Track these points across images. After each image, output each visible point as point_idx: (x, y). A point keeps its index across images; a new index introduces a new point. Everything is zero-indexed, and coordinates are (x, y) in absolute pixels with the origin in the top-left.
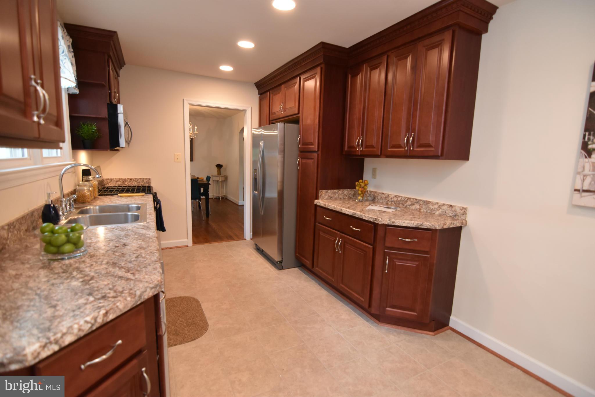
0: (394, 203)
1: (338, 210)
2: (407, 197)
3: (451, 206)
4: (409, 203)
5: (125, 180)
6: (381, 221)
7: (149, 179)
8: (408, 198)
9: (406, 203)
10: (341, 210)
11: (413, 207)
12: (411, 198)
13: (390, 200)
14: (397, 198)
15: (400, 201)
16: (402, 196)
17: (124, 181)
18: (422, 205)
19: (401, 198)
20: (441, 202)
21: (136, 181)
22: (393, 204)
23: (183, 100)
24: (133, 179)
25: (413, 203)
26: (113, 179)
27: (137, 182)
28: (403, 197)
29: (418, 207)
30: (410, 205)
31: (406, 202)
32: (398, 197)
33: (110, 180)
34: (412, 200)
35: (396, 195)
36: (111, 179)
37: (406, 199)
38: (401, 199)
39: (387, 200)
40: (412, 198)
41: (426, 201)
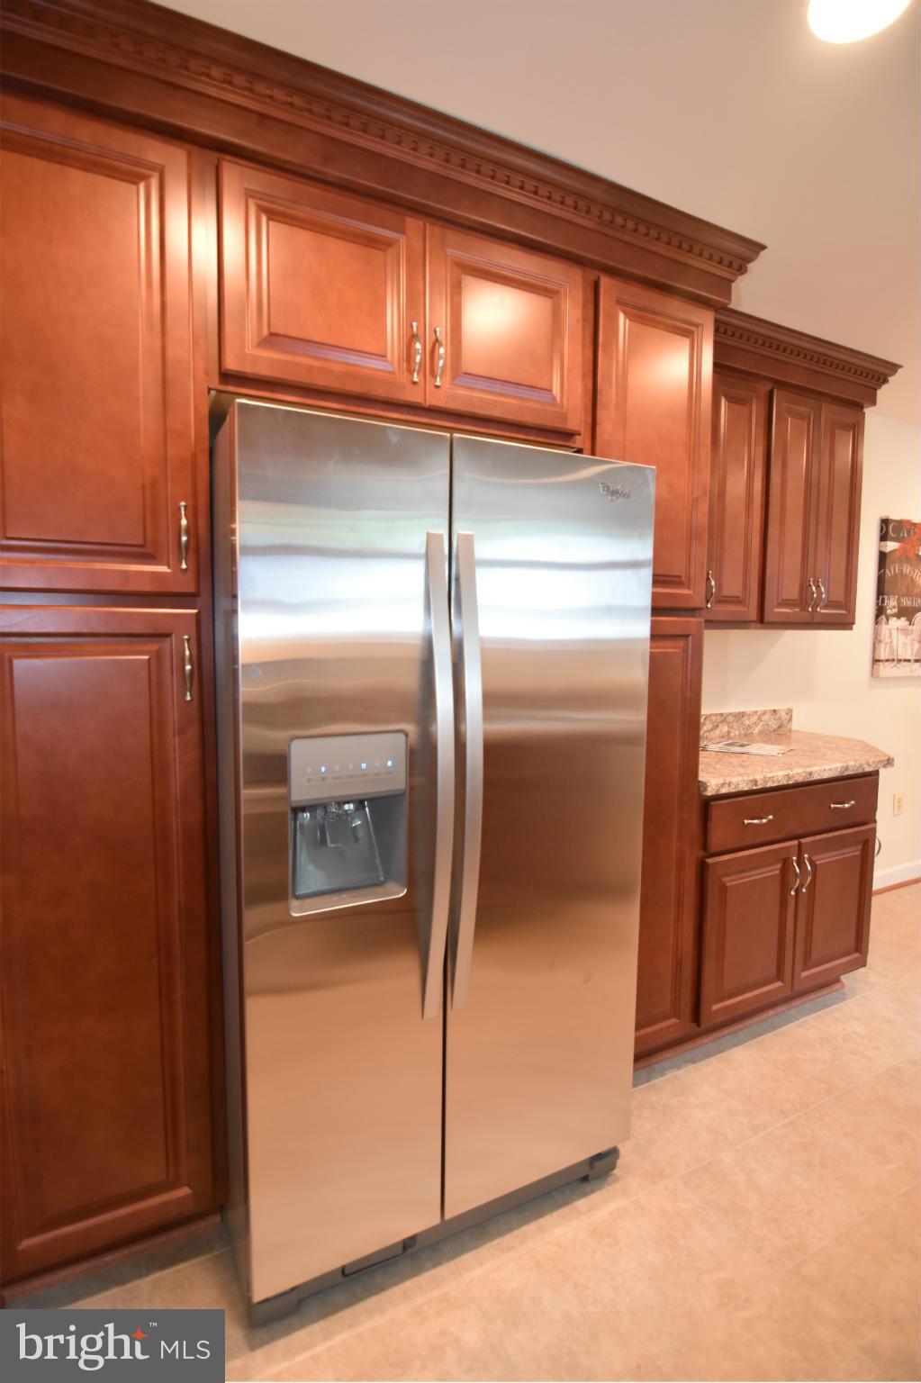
3: (774, 711)
10: (811, 774)
11: (717, 732)
20: (760, 708)
25: (716, 724)
29: (725, 729)
34: (714, 718)
40: (714, 715)
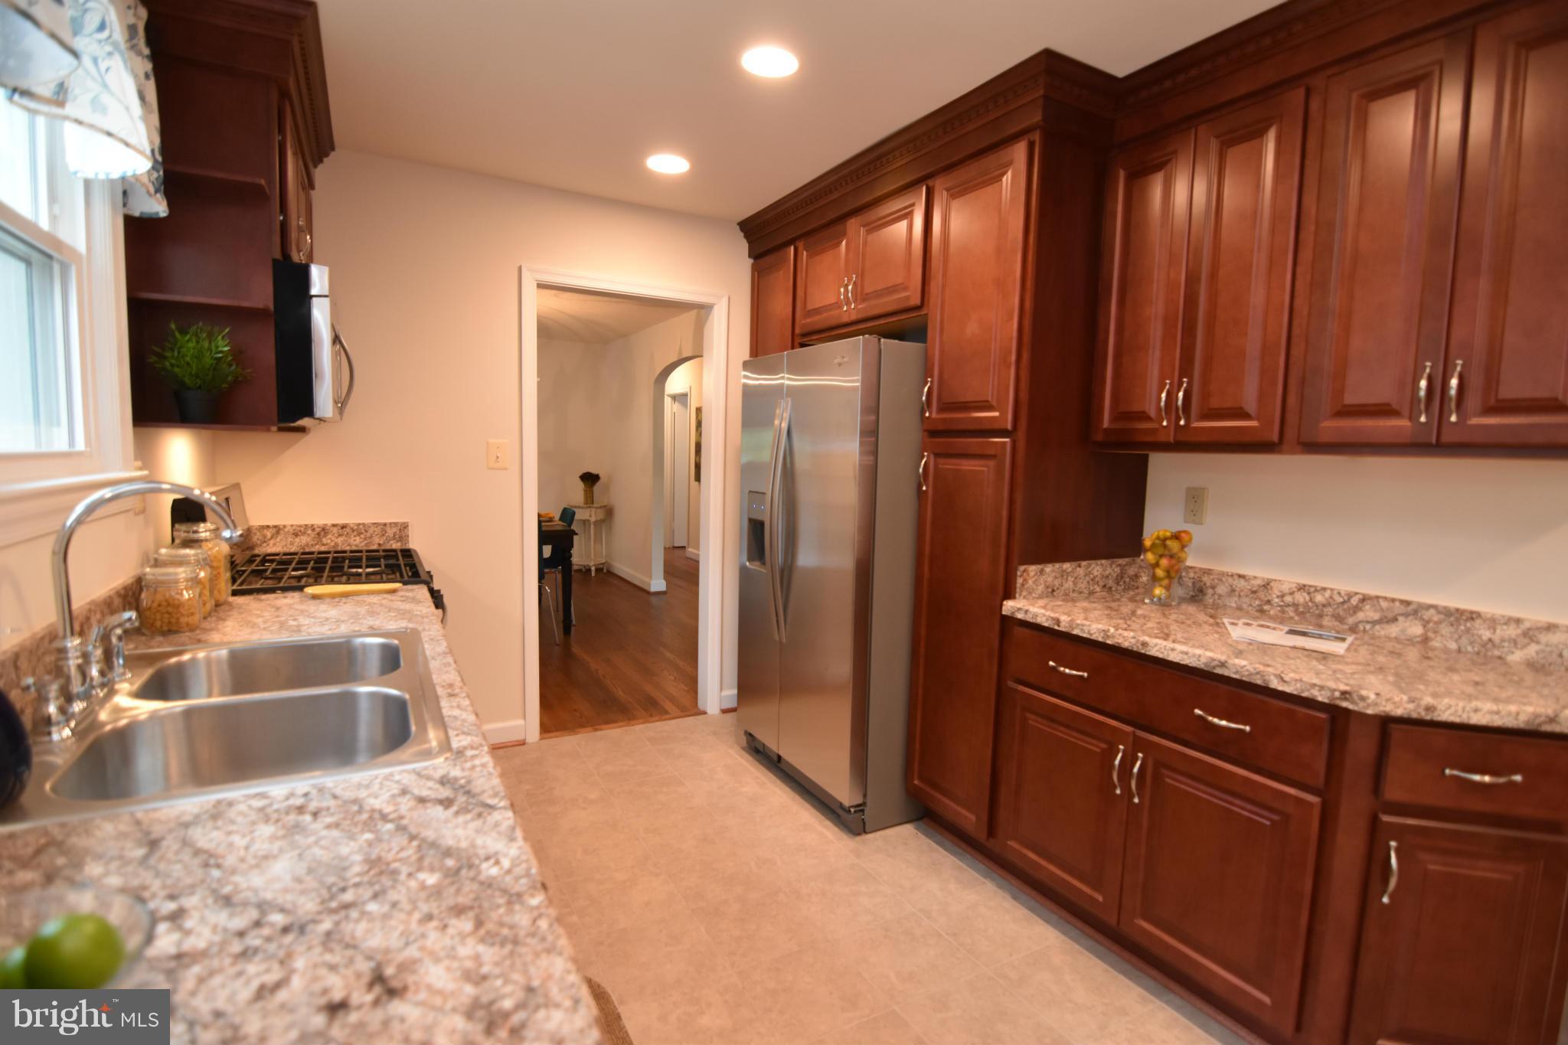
0: (1296, 611)
1: (1126, 645)
2: (1357, 594)
4: (1369, 613)
5: (324, 531)
6: (1376, 704)
7: (405, 526)
8: (1364, 595)
9: (1355, 613)
11: (1393, 630)
12: (1378, 597)
13: (1277, 600)
14: (1309, 593)
15: (1324, 606)
16: (1332, 590)
17: (319, 534)
18: (1439, 622)
19: (1327, 594)
21: (361, 533)
22: (1292, 614)
23: (520, 268)
24: (352, 526)
25: (1390, 615)
26: (285, 526)
27: (362, 536)
28: (1339, 593)
29: (1416, 630)
30: (1374, 623)
31: (1356, 609)
32: (1316, 591)
33: (274, 530)
34: (1384, 604)
35: (1304, 586)
36: (275, 527)
37: (1354, 601)
38: (1331, 597)
39: (1262, 601)
40: (1385, 598)
41: (1457, 610)
